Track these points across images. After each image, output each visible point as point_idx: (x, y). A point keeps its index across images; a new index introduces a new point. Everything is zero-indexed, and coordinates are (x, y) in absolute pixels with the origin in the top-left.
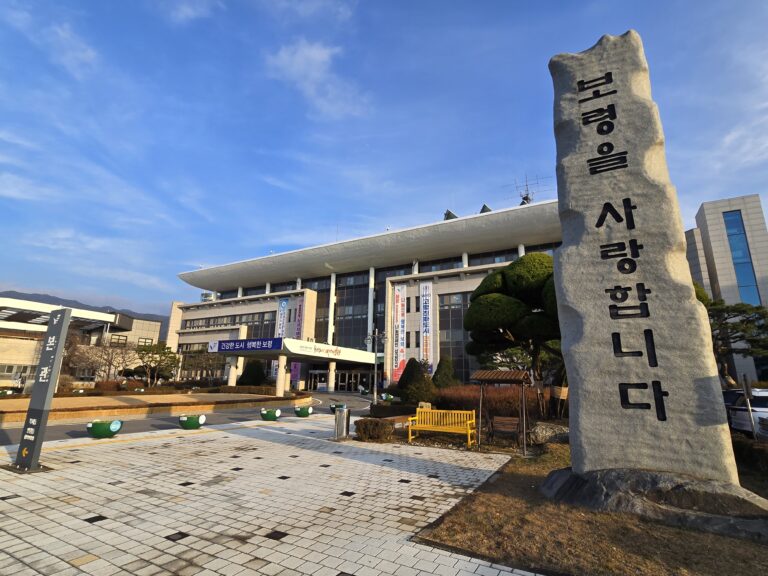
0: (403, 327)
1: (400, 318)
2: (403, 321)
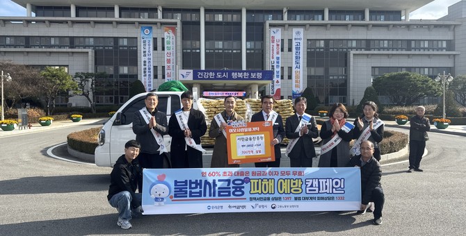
0: (278, 63)
1: (275, 56)
2: (278, 58)
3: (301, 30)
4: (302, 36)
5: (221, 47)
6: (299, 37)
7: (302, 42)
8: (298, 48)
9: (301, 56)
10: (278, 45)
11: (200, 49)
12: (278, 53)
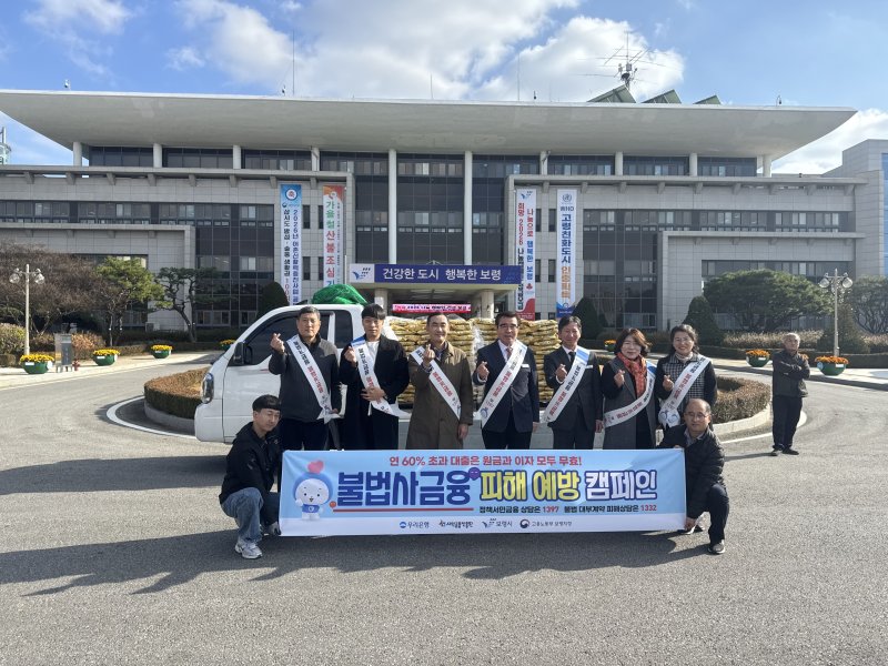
0: (530, 251)
1: (526, 239)
2: (530, 244)
3: (573, 192)
4: (574, 203)
5: (426, 222)
6: (570, 205)
7: (574, 214)
8: (566, 226)
9: (573, 239)
10: (530, 220)
11: (387, 226)
12: (530, 234)
